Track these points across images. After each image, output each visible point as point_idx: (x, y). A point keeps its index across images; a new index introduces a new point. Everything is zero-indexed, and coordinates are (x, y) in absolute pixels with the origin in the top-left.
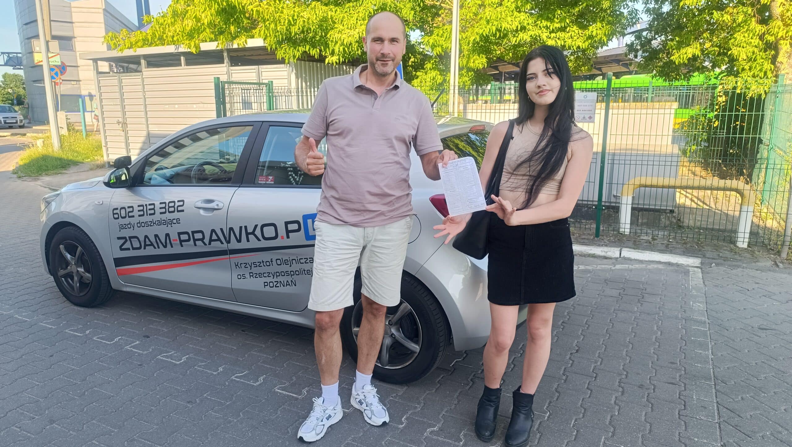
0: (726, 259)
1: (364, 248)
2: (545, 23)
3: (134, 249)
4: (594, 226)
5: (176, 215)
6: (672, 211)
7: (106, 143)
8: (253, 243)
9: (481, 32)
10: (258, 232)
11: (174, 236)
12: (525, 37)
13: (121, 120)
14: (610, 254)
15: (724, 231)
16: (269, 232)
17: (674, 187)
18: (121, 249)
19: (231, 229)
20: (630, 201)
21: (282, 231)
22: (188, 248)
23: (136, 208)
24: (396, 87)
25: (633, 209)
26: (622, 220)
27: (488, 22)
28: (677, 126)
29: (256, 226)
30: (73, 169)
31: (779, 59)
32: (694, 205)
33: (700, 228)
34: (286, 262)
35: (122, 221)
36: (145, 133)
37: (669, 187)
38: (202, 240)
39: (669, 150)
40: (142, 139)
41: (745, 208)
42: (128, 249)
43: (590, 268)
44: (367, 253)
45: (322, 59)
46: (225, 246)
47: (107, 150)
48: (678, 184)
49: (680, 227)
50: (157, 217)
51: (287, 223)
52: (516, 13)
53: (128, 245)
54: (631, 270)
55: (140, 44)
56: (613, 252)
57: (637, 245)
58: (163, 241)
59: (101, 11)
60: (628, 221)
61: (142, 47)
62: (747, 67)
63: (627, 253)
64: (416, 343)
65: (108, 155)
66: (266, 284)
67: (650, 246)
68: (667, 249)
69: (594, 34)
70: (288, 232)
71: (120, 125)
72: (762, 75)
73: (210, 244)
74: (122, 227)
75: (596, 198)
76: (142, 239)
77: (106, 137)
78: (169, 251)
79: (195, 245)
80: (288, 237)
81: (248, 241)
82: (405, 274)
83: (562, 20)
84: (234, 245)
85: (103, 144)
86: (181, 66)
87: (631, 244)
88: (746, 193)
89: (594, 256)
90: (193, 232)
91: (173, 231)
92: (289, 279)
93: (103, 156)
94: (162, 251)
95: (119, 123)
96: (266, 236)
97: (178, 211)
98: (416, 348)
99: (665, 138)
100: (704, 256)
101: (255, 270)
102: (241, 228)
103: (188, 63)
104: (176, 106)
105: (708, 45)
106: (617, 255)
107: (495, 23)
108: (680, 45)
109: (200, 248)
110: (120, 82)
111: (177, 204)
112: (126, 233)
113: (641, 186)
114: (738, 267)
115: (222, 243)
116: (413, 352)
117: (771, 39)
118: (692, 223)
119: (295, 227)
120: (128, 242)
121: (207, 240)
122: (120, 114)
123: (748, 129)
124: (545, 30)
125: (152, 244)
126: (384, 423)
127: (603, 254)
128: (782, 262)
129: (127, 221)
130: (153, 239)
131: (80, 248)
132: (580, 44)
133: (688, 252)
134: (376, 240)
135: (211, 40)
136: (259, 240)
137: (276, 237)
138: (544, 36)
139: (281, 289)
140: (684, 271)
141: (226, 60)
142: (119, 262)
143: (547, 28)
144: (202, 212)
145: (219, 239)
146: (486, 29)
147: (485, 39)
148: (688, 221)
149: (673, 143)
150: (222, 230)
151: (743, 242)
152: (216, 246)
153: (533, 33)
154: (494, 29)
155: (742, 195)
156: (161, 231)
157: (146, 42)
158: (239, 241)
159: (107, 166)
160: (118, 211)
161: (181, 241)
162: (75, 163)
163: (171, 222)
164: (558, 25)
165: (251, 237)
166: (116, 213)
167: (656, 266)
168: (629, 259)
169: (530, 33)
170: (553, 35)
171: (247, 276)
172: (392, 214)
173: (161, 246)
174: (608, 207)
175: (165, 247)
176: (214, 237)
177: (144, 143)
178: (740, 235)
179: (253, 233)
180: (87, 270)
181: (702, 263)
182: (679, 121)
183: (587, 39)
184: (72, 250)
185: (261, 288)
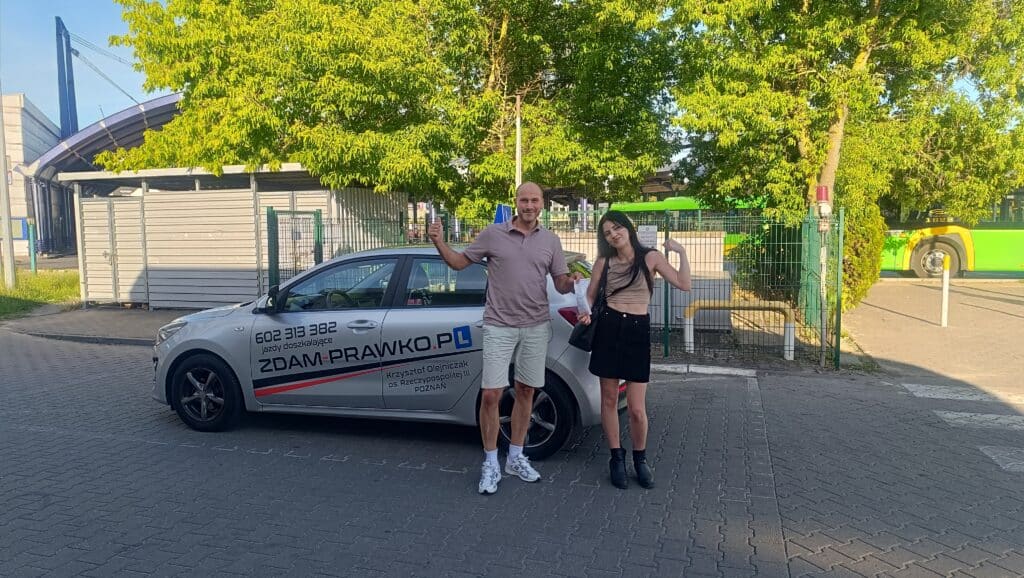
0: (776, 369)
1: (518, 344)
2: (594, 153)
3: (276, 369)
4: (663, 348)
5: (328, 335)
6: (729, 332)
7: (86, 279)
8: (407, 354)
9: (535, 161)
10: (412, 345)
11: (325, 353)
12: (574, 165)
13: (108, 251)
14: (678, 370)
15: (773, 347)
16: (422, 344)
17: (730, 309)
18: (262, 370)
19: (386, 344)
20: (692, 322)
21: (434, 342)
22: (340, 364)
23: (283, 332)
24: (538, 230)
25: (695, 331)
26: (687, 340)
27: (542, 152)
28: (727, 253)
29: (410, 340)
30: (37, 312)
31: (810, 193)
32: (746, 328)
33: (753, 346)
34: (437, 369)
35: (265, 344)
36: (141, 267)
37: (724, 308)
38: (355, 356)
39: (722, 276)
40: (137, 274)
41: (788, 325)
42: (271, 370)
43: (664, 382)
44: (521, 349)
45: (371, 186)
46: (378, 359)
47: (86, 288)
48: (732, 305)
49: (737, 346)
50: (308, 337)
51: (439, 336)
52: (566, 142)
53: (271, 366)
54: (699, 382)
55: (142, 165)
56: (682, 368)
57: (701, 362)
58: (312, 360)
59: (18, 111)
60: (692, 340)
61: (145, 168)
62: (783, 199)
63: (693, 368)
64: (553, 423)
65: (87, 293)
66: (416, 389)
67: (713, 363)
68: (727, 363)
69: (643, 164)
70: (440, 343)
71: (108, 258)
72: (795, 207)
73: (363, 358)
74: (266, 350)
75: (663, 322)
76: (288, 360)
77: (85, 272)
78: (318, 368)
79: (347, 360)
80: (440, 347)
81: (402, 353)
82: (547, 370)
83: (611, 150)
84: (388, 357)
85: (82, 280)
86: (194, 189)
87: (695, 361)
88: (787, 311)
89: (665, 372)
90: (346, 350)
91: (324, 351)
92: (439, 383)
93: (79, 295)
94: (310, 369)
95: (105, 255)
96: (419, 347)
97: (330, 332)
98: (552, 427)
99: (717, 265)
100: (759, 368)
101: (406, 378)
102: (395, 342)
103: (204, 187)
104: (186, 235)
105: (748, 177)
106: (685, 370)
107: (550, 153)
108: (725, 176)
109: (353, 362)
110: (111, 208)
111: (328, 326)
112: (271, 355)
113: (701, 308)
114: (787, 374)
115: (375, 357)
116: (548, 431)
117: (799, 175)
118: (746, 342)
119: (447, 338)
120: (272, 364)
121: (360, 356)
122: (108, 245)
123: (789, 256)
124: (596, 160)
125: (299, 363)
126: (539, 479)
127: (673, 370)
128: (822, 370)
129: (273, 343)
130: (301, 359)
131: (212, 374)
132: (631, 174)
133: (744, 365)
134: (528, 338)
135: (236, 163)
136: (412, 351)
137: (428, 348)
138: (594, 165)
139: (432, 392)
140: (742, 380)
141: (253, 185)
142: (257, 384)
143: (597, 157)
144: (354, 331)
145: (372, 354)
146: (540, 159)
147: (538, 168)
148: (744, 341)
149: (724, 269)
150: (376, 345)
151: (790, 356)
152: (369, 360)
153: (583, 162)
154: (548, 158)
155: (784, 313)
156: (311, 352)
157: (151, 164)
158: (393, 354)
159: (84, 307)
160: (262, 336)
161: (332, 359)
162: (39, 305)
163: (323, 342)
164: (608, 155)
165: (404, 349)
166: (260, 338)
167: (719, 378)
168: (696, 373)
169: (580, 162)
170: (603, 164)
171: (399, 383)
172: (539, 318)
173: (308, 363)
174: (673, 330)
175: (314, 364)
176: (368, 352)
177: (139, 278)
178: (787, 348)
179: (407, 346)
180: (217, 395)
181: (757, 373)
182: (728, 247)
183: (637, 169)
184: (201, 376)
185: (413, 393)
